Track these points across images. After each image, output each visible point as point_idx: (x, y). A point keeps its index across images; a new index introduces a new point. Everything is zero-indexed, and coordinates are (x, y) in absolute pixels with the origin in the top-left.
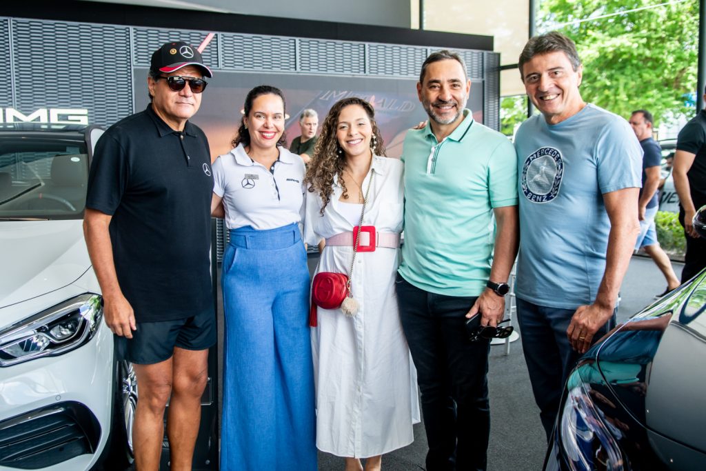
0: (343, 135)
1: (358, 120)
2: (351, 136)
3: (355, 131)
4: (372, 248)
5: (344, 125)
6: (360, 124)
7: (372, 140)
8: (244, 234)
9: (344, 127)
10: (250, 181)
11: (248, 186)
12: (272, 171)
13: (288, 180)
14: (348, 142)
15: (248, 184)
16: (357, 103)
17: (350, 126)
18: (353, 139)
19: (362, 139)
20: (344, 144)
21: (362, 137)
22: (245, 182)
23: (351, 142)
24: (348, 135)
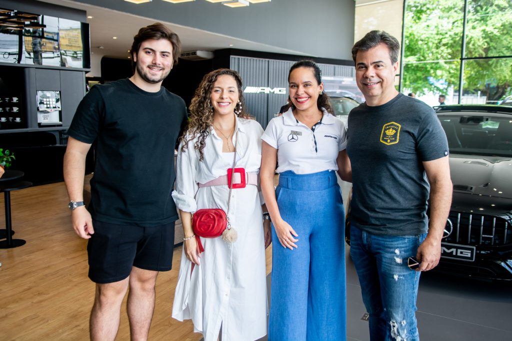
0: (216, 96)
1: (230, 87)
2: (222, 98)
3: (226, 95)
4: (243, 185)
5: (218, 89)
6: (231, 91)
7: (238, 105)
8: (287, 177)
9: (217, 91)
10: (295, 137)
11: (293, 140)
12: (313, 130)
13: (325, 136)
14: (218, 103)
15: (293, 138)
16: (231, 75)
17: (223, 91)
18: (223, 101)
19: (230, 103)
20: (215, 104)
21: (230, 101)
22: (291, 137)
23: (221, 104)
24: (220, 98)
